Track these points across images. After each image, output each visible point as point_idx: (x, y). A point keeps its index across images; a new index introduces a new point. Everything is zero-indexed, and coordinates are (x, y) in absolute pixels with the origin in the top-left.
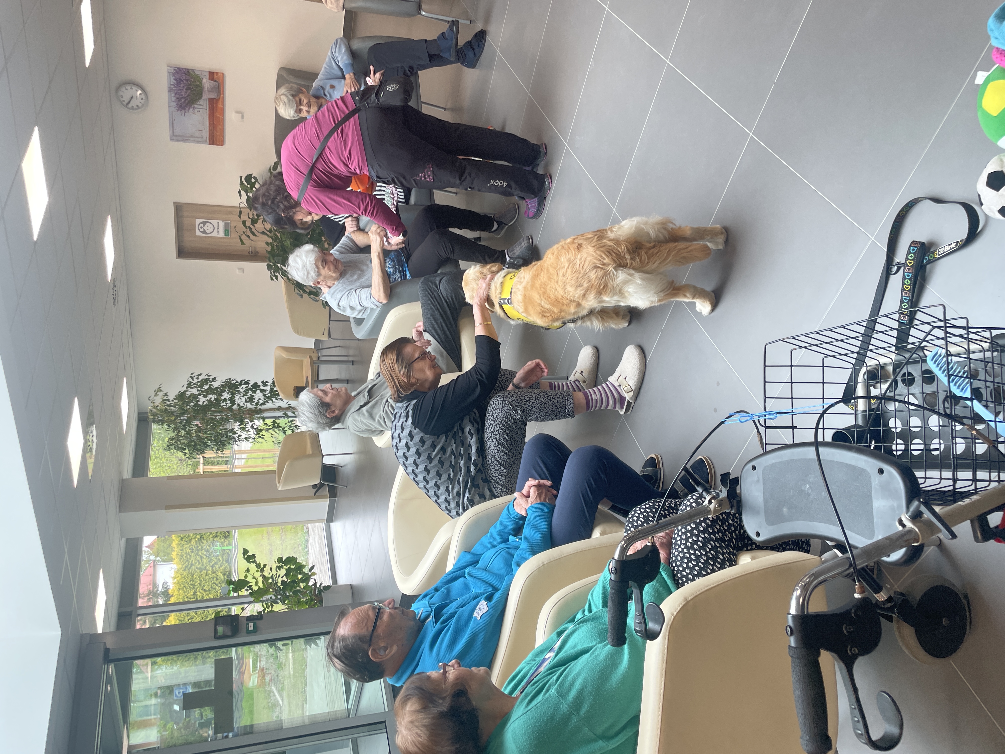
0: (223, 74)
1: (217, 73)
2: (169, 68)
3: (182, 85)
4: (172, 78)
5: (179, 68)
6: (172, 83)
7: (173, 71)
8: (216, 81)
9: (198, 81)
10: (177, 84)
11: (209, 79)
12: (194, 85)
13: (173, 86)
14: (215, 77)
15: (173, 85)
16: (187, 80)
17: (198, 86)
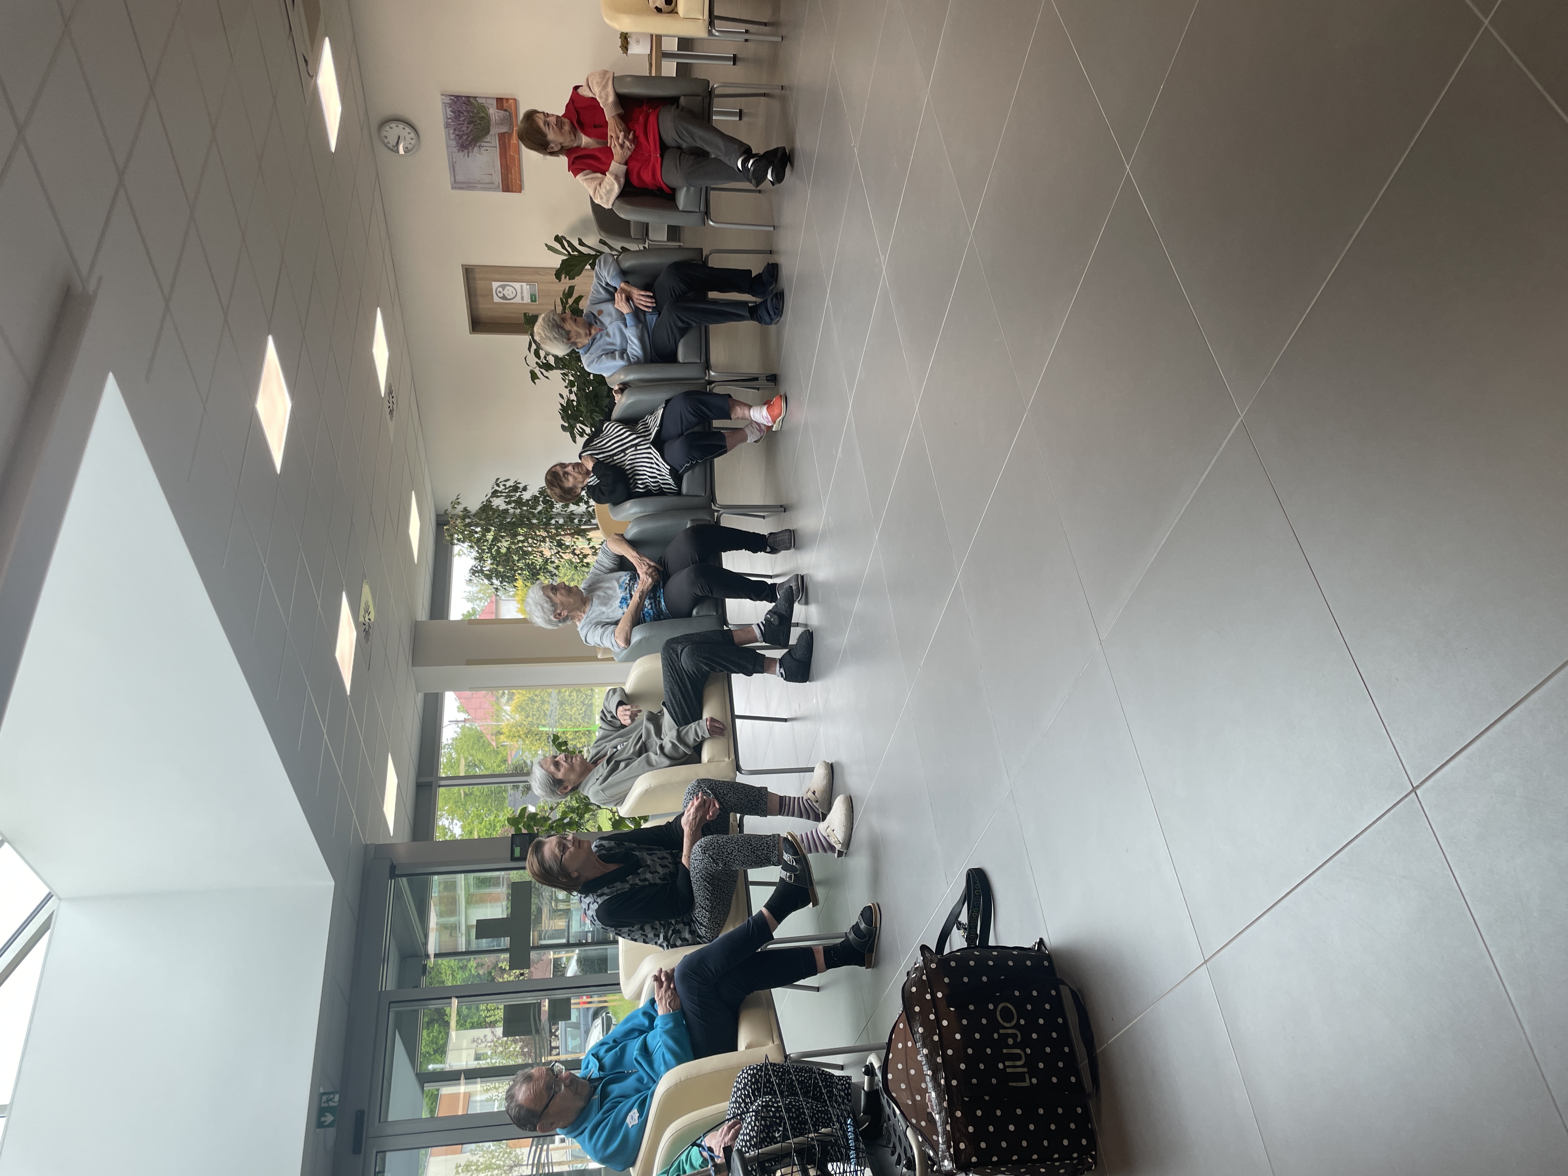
0: (515, 100)
1: (507, 99)
2: (444, 97)
3: (462, 119)
4: (449, 110)
5: (457, 97)
6: (449, 117)
7: (449, 102)
8: (506, 110)
9: (483, 112)
10: (456, 118)
11: (497, 109)
12: (478, 117)
13: (450, 121)
14: (505, 105)
15: (450, 118)
16: (468, 112)
17: (483, 118)
